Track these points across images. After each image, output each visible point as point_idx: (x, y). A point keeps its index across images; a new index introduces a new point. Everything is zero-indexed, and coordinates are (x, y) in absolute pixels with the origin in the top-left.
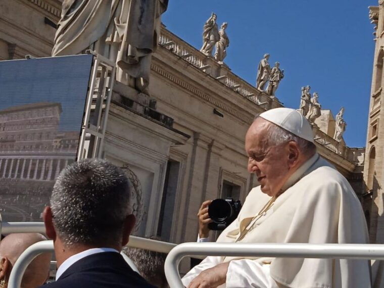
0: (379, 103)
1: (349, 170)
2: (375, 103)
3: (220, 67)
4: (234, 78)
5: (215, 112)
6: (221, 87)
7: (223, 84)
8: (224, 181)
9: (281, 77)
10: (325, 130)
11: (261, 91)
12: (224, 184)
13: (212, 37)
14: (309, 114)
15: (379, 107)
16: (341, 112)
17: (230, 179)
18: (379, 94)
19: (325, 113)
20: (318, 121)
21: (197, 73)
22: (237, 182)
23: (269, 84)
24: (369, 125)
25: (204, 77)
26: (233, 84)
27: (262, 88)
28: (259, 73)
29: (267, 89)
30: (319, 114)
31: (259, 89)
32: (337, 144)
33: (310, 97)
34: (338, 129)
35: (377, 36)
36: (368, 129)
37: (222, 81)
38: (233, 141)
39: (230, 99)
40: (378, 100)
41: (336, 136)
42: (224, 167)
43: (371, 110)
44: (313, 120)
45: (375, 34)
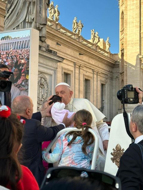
0: (123, 34)
1: (113, 63)
2: (122, 34)
3: (57, 24)
4: (64, 29)
5: (57, 44)
6: (59, 33)
7: (59, 32)
8: (64, 72)
9: (82, 27)
10: (102, 47)
11: (75, 33)
12: (64, 73)
13: (52, 12)
14: (95, 41)
15: (124, 36)
16: (108, 39)
17: (66, 71)
18: (123, 30)
19: (101, 40)
20: (99, 44)
21: (49, 28)
22: (69, 72)
23: (78, 30)
24: (120, 44)
25: (52, 29)
26: (64, 31)
27: (75, 32)
28: (73, 25)
29: (77, 32)
30: (99, 41)
31: (74, 32)
32: (107, 53)
33: (95, 34)
34: (107, 46)
35: (120, 5)
36: (120, 46)
37: (59, 30)
38: (66, 55)
39: (63, 38)
40: (123, 33)
41: (107, 50)
42: (63, 67)
43: (120, 37)
44: (97, 43)
45: (119, 5)
